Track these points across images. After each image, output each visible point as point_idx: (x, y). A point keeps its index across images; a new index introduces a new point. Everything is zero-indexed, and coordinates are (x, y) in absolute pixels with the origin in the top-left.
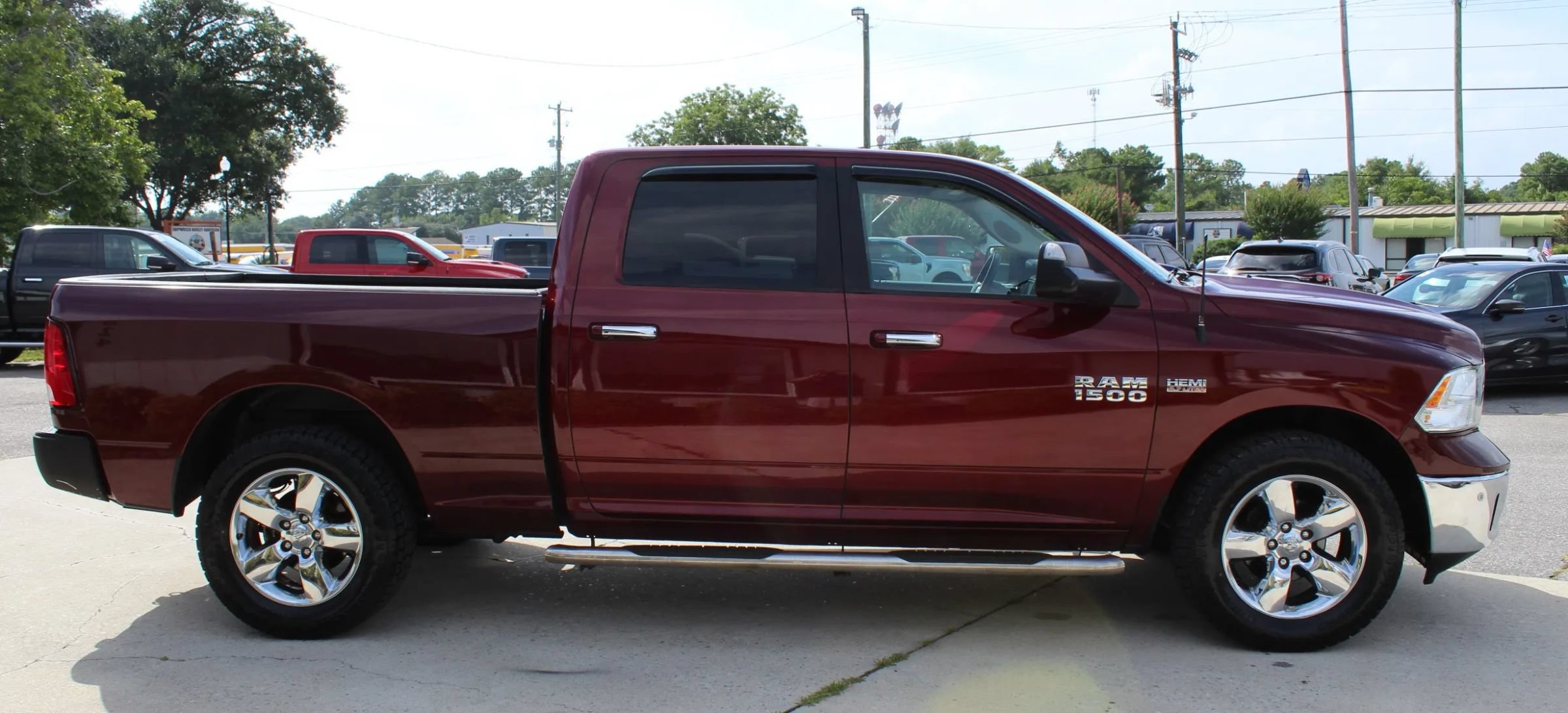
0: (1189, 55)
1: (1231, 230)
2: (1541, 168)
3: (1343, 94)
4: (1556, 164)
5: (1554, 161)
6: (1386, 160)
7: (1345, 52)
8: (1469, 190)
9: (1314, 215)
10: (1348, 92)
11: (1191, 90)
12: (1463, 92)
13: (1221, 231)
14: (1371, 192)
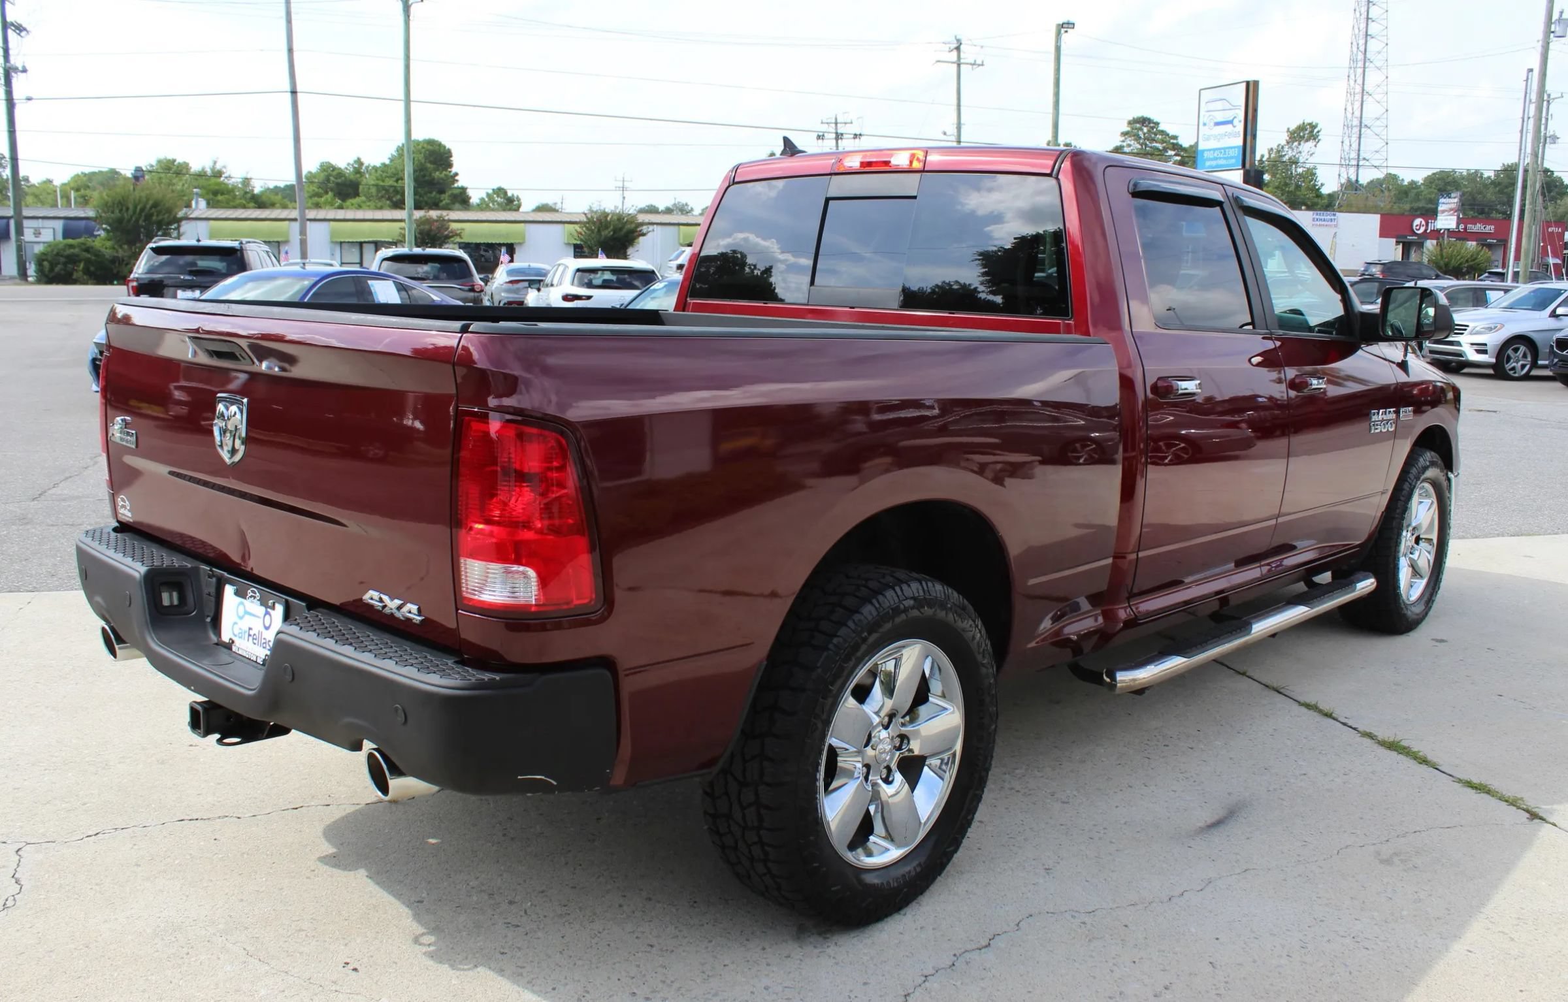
0: (19, 29)
1: (54, 229)
2: (322, 176)
3: (289, 94)
4: (335, 173)
5: (333, 170)
6: (174, 161)
7: (290, 51)
8: (257, 195)
9: (172, 217)
10: (294, 92)
11: (24, 71)
12: (412, 103)
13: (42, 230)
14: (197, 194)
